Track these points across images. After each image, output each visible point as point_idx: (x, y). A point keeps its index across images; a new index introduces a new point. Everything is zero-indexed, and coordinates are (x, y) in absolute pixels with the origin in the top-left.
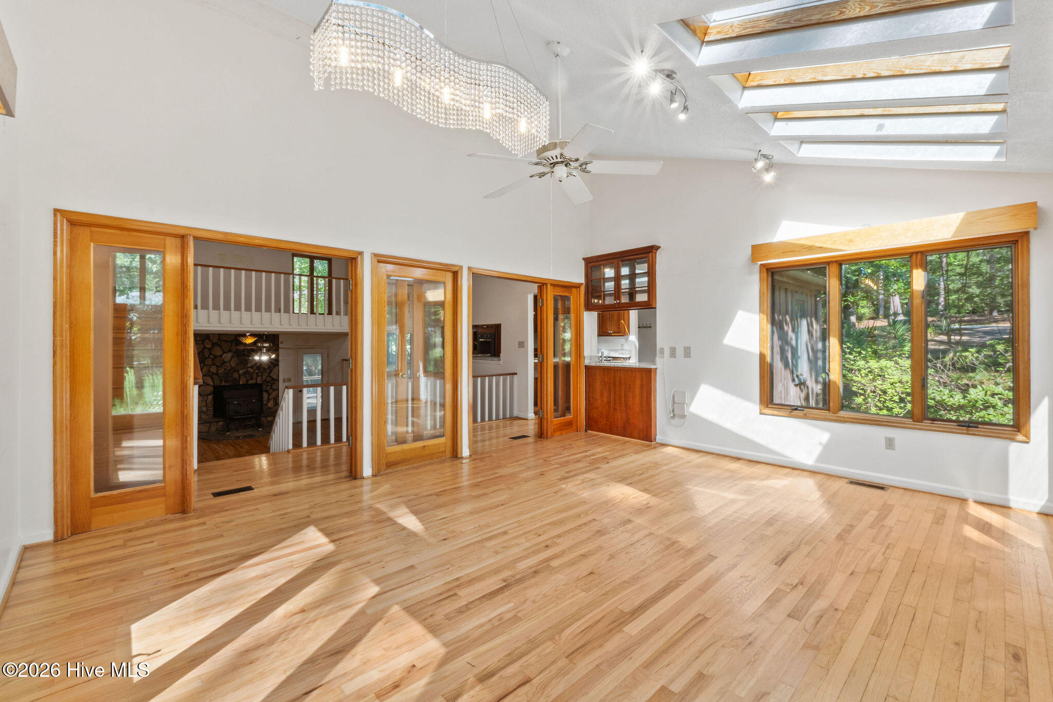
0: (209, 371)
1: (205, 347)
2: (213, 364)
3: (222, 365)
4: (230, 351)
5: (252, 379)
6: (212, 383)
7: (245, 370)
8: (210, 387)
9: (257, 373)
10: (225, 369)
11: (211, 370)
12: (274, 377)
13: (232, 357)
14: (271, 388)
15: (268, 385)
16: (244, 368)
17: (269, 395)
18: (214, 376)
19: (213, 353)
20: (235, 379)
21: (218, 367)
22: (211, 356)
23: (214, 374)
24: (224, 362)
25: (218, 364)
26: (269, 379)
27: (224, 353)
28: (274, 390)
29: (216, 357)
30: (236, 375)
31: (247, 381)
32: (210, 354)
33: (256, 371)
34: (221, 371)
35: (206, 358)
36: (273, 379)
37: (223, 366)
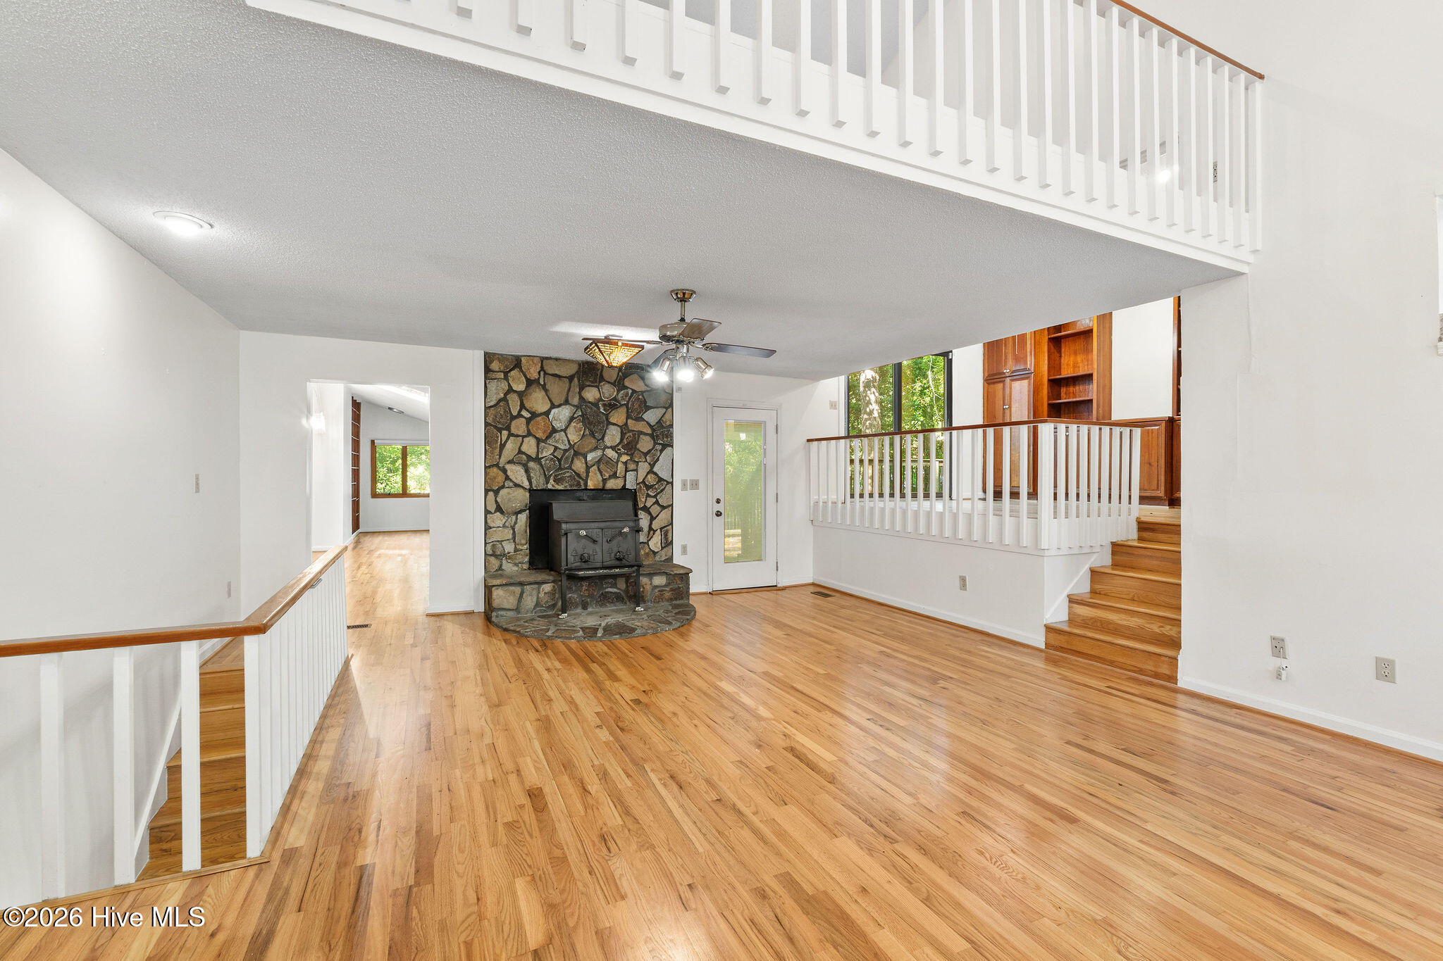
0: (520, 452)
1: (510, 390)
2: (529, 434)
3: (548, 438)
4: (567, 402)
5: (614, 476)
6: (526, 484)
7: (599, 453)
8: (521, 491)
9: (625, 463)
10: (556, 448)
11: (524, 448)
12: (664, 475)
13: (572, 419)
14: (657, 502)
15: (648, 496)
16: (596, 448)
17: (652, 519)
18: (531, 464)
19: (527, 405)
20: (578, 475)
21: (539, 441)
22: (524, 413)
23: (529, 458)
24: (554, 431)
25: (540, 435)
26: (651, 479)
27: (553, 406)
28: (663, 508)
29: (534, 415)
30: (579, 465)
31: (604, 481)
32: (522, 406)
33: (625, 458)
34: (547, 452)
35: (513, 418)
36: (660, 480)
37: (550, 441)
